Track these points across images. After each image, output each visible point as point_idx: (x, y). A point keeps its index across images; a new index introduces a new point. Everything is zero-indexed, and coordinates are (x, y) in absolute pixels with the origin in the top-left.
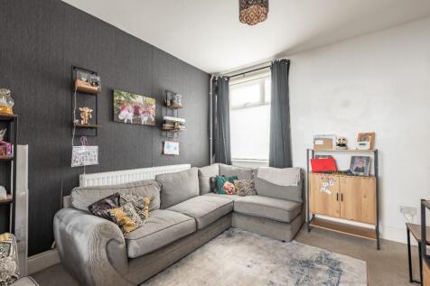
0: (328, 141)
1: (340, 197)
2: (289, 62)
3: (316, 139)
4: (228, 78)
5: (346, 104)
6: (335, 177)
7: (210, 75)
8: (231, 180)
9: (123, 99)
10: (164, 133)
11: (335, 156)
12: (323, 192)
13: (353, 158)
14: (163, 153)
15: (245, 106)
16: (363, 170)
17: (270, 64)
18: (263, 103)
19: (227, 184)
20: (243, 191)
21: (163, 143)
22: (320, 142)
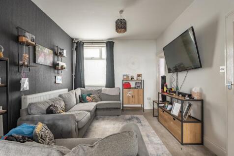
0: (128, 77)
1: (133, 97)
2: (114, 43)
3: (124, 76)
4: (83, 43)
5: (133, 64)
6: (132, 90)
7: (72, 39)
8: (89, 95)
9: (40, 49)
10: (56, 71)
11: (130, 82)
12: (128, 96)
13: (136, 83)
14: (55, 82)
15: (92, 59)
16: (139, 87)
17: (106, 41)
18: (101, 58)
19: (87, 97)
20: (96, 100)
21: (56, 77)
22: (125, 77)
